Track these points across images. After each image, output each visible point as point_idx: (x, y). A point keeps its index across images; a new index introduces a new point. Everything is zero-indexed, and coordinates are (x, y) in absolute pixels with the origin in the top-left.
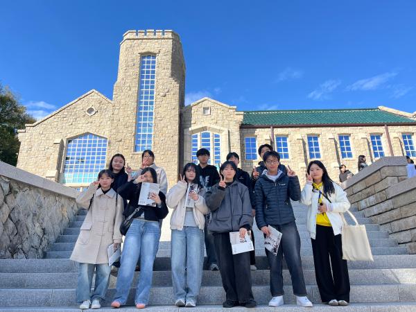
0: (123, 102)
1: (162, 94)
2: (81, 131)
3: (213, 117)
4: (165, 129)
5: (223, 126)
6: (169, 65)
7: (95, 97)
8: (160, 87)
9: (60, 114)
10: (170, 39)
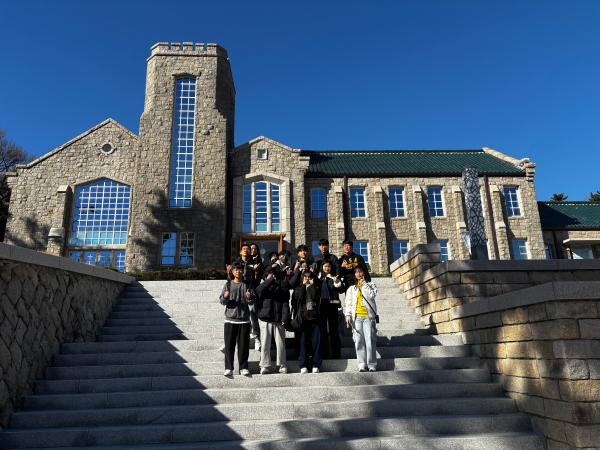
0: (152, 141)
1: (203, 131)
2: (95, 176)
3: (270, 163)
4: (208, 178)
5: (283, 174)
6: (213, 93)
7: (112, 130)
8: (202, 122)
9: (65, 151)
10: (213, 56)
